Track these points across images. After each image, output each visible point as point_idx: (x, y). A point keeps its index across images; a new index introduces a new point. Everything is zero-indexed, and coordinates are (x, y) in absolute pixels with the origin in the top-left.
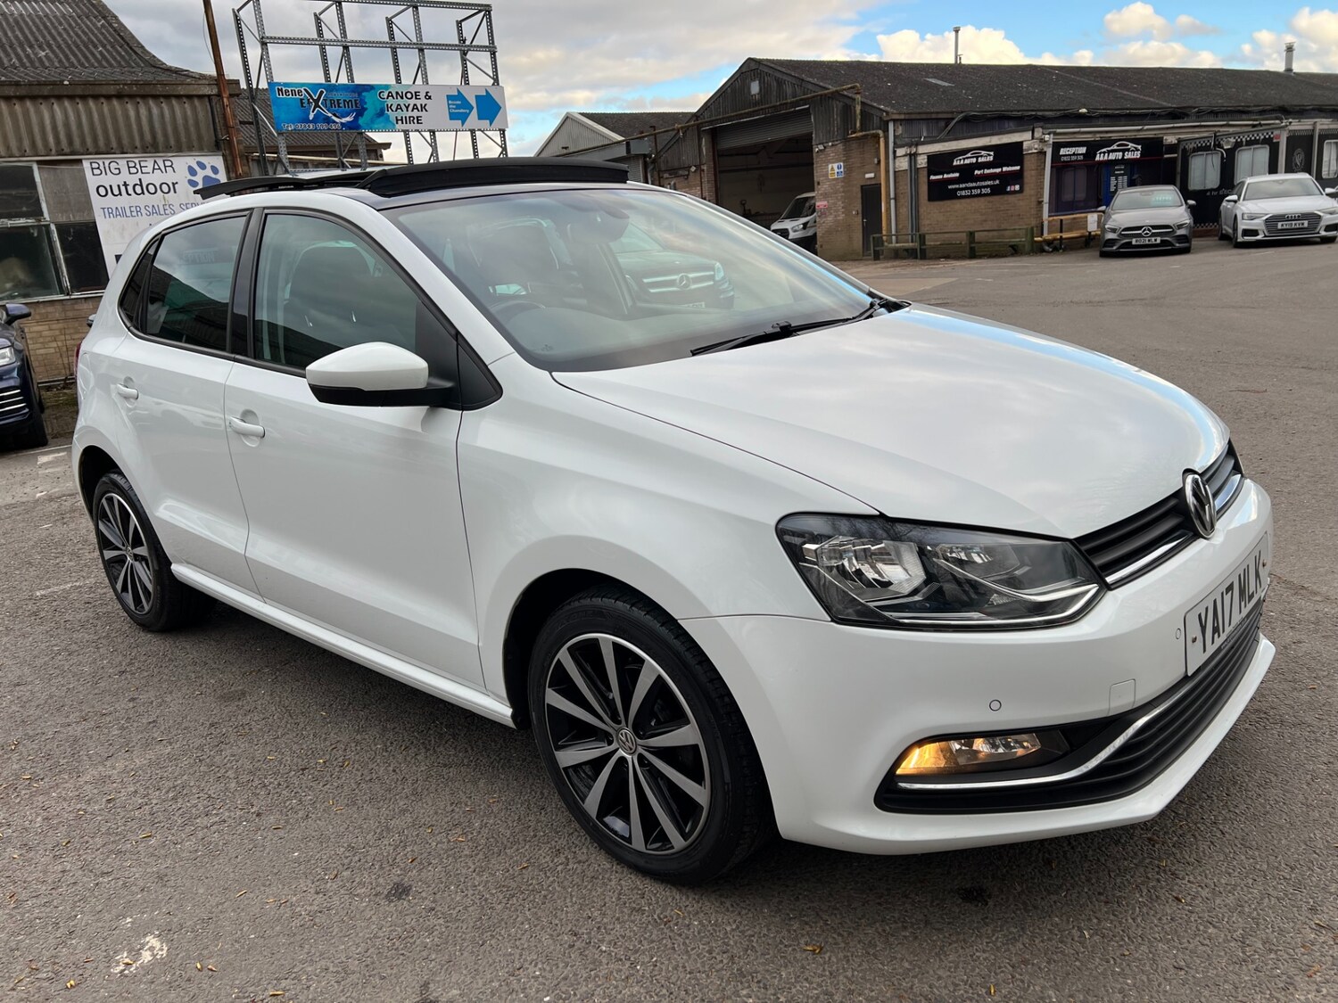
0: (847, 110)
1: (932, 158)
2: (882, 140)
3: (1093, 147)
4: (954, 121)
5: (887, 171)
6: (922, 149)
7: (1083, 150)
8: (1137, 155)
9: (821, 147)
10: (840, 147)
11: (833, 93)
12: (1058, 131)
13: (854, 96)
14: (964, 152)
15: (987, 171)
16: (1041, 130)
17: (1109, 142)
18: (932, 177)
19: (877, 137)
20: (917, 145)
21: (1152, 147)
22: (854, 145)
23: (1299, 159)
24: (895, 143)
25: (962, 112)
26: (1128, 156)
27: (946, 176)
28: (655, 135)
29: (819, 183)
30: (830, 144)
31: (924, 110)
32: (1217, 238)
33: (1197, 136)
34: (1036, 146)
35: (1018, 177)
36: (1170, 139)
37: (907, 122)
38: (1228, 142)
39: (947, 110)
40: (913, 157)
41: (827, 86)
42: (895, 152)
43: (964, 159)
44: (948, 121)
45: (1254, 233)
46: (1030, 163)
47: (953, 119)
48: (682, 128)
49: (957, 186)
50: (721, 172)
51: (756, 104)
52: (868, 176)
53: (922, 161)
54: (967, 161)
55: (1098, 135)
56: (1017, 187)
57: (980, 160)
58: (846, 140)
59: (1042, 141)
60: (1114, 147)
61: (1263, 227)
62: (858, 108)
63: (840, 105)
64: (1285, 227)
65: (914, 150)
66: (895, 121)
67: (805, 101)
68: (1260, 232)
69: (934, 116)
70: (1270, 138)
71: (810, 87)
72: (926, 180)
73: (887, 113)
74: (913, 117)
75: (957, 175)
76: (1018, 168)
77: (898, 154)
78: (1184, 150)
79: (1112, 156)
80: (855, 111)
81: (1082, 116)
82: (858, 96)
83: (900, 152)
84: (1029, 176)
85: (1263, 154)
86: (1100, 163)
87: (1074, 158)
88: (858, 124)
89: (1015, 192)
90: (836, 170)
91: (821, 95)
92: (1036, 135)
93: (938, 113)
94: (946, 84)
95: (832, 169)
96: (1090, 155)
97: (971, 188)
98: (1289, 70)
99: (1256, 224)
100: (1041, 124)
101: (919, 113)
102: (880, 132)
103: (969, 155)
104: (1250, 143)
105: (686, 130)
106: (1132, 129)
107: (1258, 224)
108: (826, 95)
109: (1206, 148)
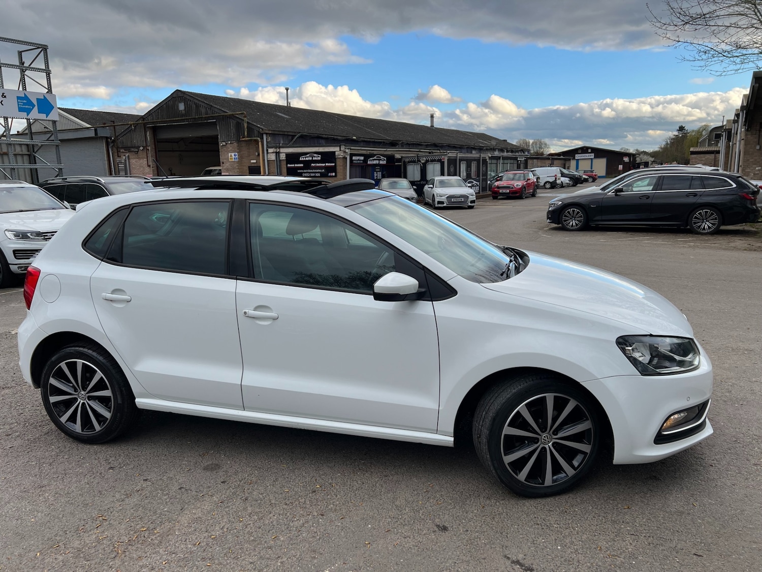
0: (239, 126)
1: (288, 155)
2: (260, 143)
3: (367, 157)
4: (296, 137)
5: (264, 160)
6: (282, 150)
7: (362, 158)
8: (385, 162)
9: (224, 144)
10: (235, 144)
11: (230, 115)
12: (352, 148)
13: (243, 118)
14: (306, 154)
15: (317, 165)
16: (344, 147)
17: (372, 155)
18: (289, 165)
19: (257, 142)
20: (280, 148)
21: (390, 158)
22: (243, 144)
23: (452, 170)
24: (267, 146)
25: (300, 133)
26: (381, 162)
27: (296, 165)
28: (114, 126)
29: (223, 163)
30: (229, 142)
31: (280, 129)
32: (423, 204)
33: (409, 155)
34: (342, 154)
35: (333, 169)
36: (398, 156)
37: (273, 135)
38: (423, 160)
39: (291, 131)
40: (278, 154)
41: (226, 111)
42: (267, 150)
43: (306, 157)
44: (293, 136)
45: (442, 203)
46: (339, 163)
47: (295, 136)
48: (133, 124)
49: (303, 171)
50: (159, 151)
51: (182, 115)
52: (252, 161)
53: (283, 157)
54: (307, 159)
55: (368, 152)
56: (334, 174)
57: (314, 159)
58: (239, 141)
59: (345, 152)
60: (375, 158)
61: (446, 201)
62: (246, 125)
63: (235, 122)
64: (455, 201)
65: (278, 150)
66: (266, 134)
67: (213, 118)
68: (445, 203)
69: (286, 133)
70: (441, 160)
71: (216, 110)
72: (286, 166)
73: (262, 129)
74: (276, 133)
75: (302, 165)
76: (334, 164)
77: (269, 152)
78: (404, 162)
79: (375, 162)
80: (244, 127)
81: (354, 140)
82: (245, 119)
83: (270, 150)
84: (339, 169)
85: (438, 166)
86: (370, 165)
87: (359, 162)
88: (246, 134)
89: (332, 176)
90: (233, 157)
91: (223, 116)
92: (342, 149)
93: (288, 132)
94: (287, 117)
95: (231, 156)
96: (365, 161)
97: (310, 173)
98: (432, 126)
99: (443, 199)
100: (344, 144)
101: (279, 131)
102: (259, 139)
103: (308, 156)
104: (432, 161)
105: (136, 125)
106: (382, 150)
107: (444, 199)
108: (226, 116)
109: (414, 162)
